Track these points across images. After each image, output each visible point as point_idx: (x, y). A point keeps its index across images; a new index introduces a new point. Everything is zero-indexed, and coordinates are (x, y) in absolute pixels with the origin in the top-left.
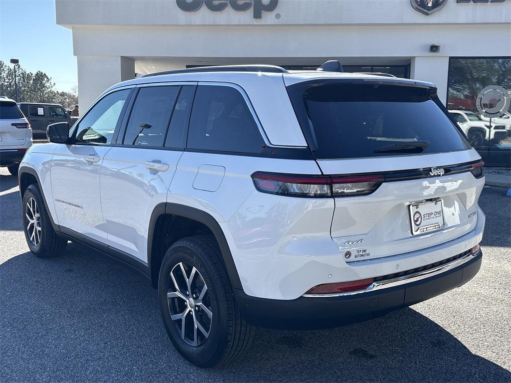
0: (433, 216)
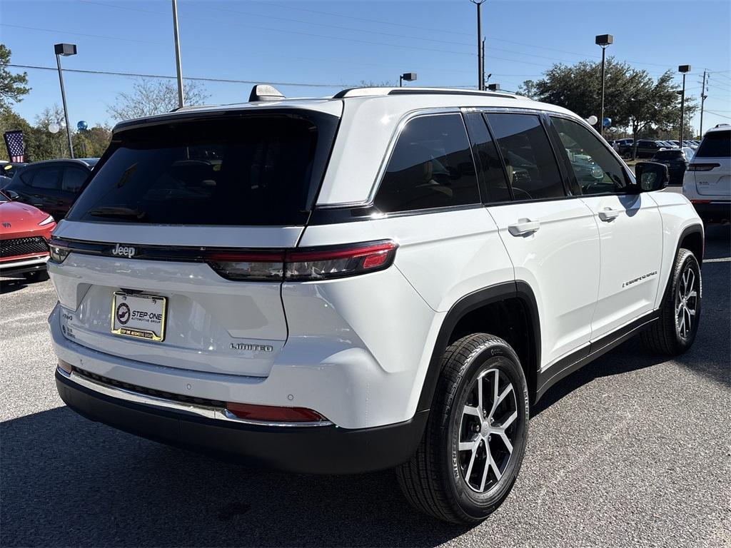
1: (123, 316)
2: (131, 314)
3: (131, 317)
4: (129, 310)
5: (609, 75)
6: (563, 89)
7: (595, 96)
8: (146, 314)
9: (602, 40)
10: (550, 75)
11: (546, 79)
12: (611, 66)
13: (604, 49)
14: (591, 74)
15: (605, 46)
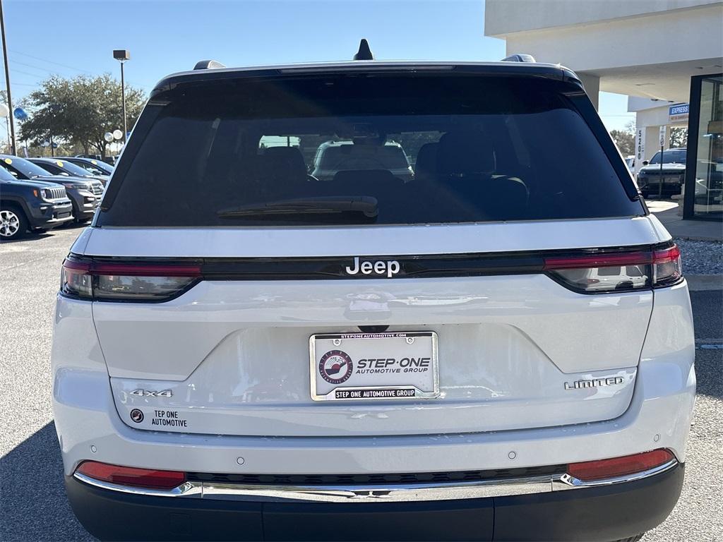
0: (396, 366)
1: (336, 369)
2: (355, 364)
3: (355, 369)
4: (349, 360)
5: (107, 91)
6: (64, 101)
7: (98, 111)
8: (391, 361)
9: (120, 55)
10: (46, 86)
11: (43, 90)
12: (109, 82)
13: (122, 64)
14: (87, 89)
15: (123, 62)
